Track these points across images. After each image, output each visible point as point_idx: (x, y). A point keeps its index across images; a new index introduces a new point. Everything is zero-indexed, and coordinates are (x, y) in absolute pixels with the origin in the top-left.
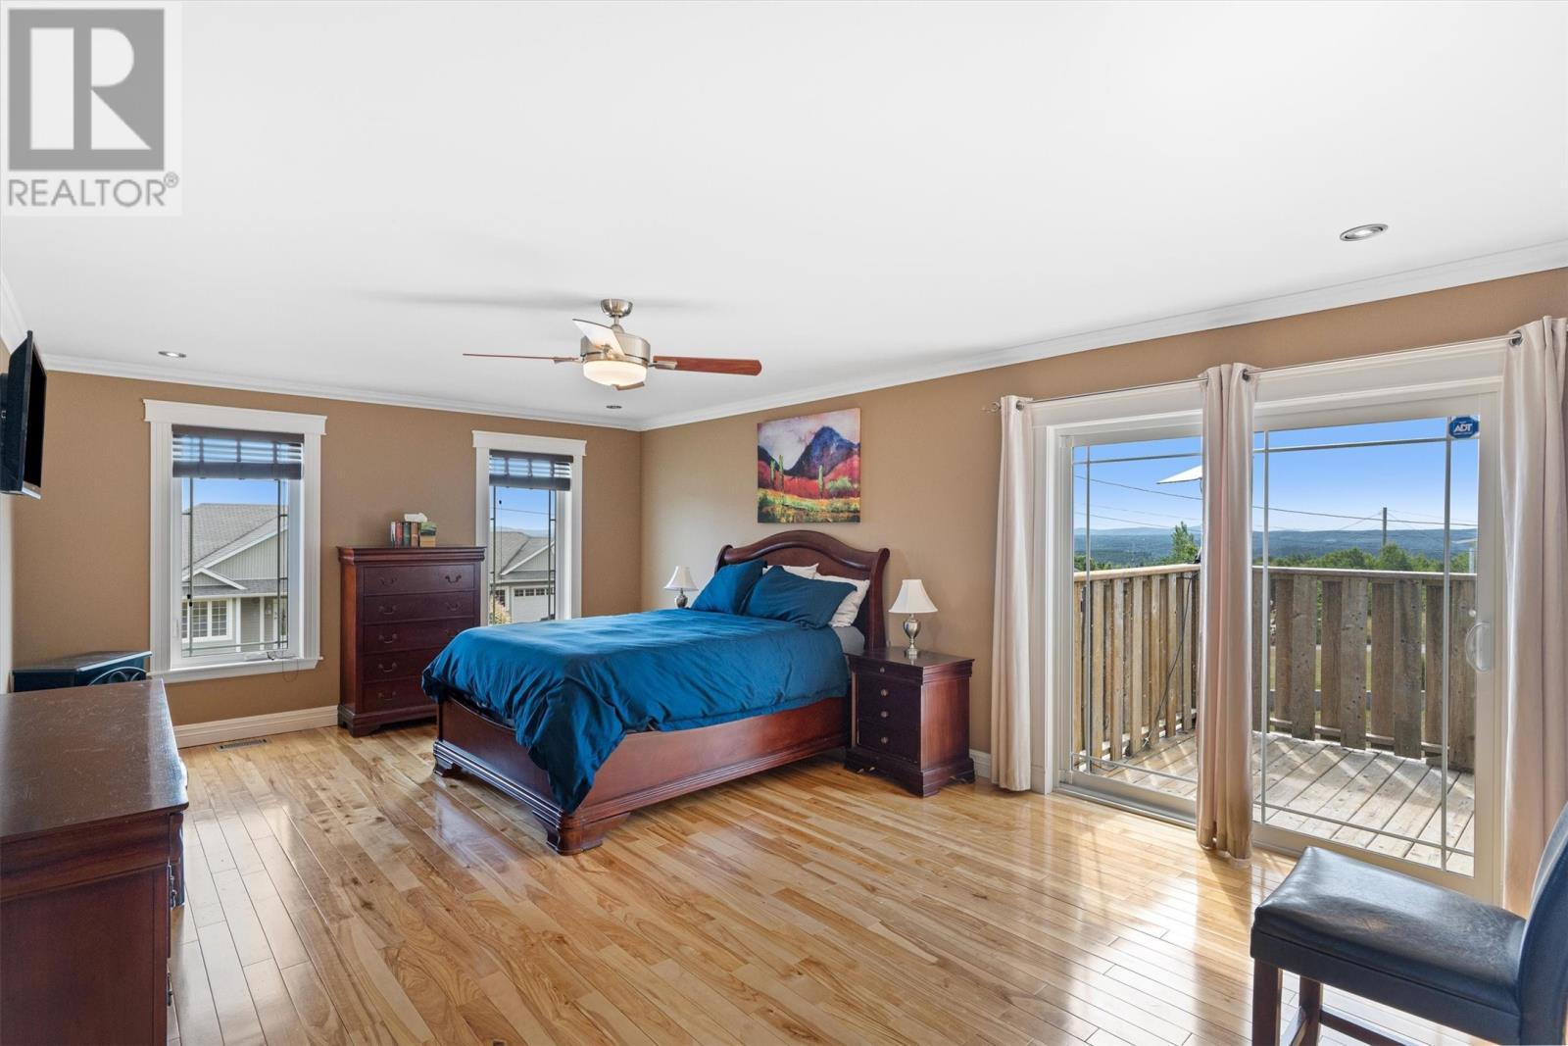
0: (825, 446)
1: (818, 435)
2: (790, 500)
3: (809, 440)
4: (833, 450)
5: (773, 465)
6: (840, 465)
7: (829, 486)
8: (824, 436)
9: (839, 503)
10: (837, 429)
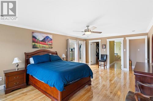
0: (48, 38)
1: (46, 37)
2: (41, 45)
3: (45, 37)
4: (49, 39)
5: (37, 39)
6: (50, 41)
7: (48, 44)
8: (47, 37)
9: (50, 46)
10: (50, 37)
